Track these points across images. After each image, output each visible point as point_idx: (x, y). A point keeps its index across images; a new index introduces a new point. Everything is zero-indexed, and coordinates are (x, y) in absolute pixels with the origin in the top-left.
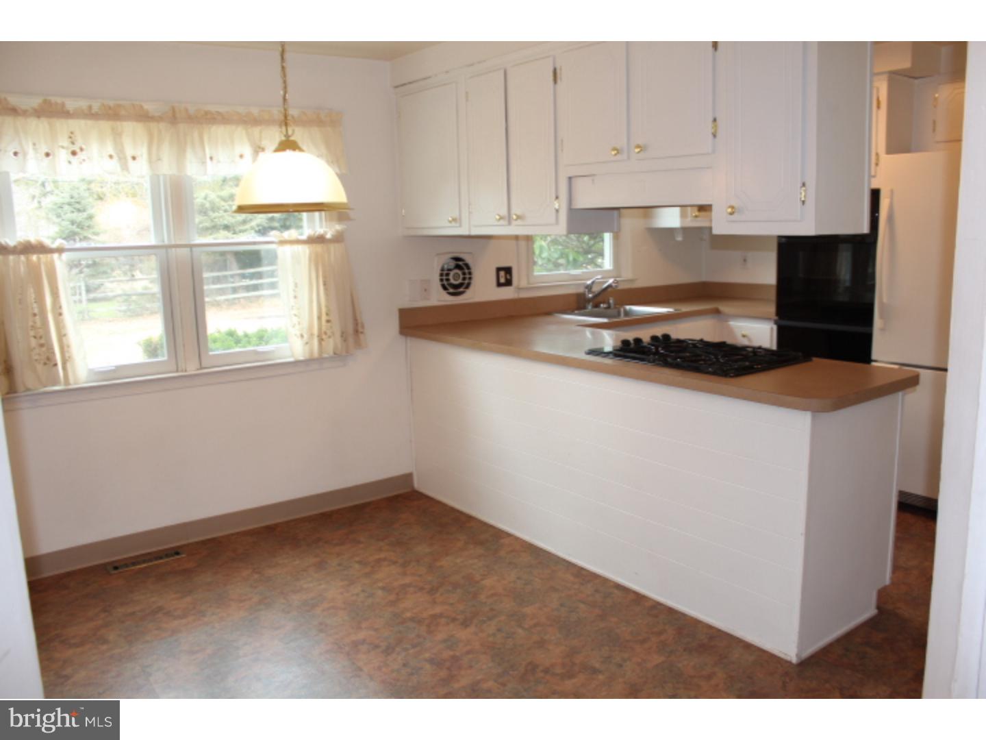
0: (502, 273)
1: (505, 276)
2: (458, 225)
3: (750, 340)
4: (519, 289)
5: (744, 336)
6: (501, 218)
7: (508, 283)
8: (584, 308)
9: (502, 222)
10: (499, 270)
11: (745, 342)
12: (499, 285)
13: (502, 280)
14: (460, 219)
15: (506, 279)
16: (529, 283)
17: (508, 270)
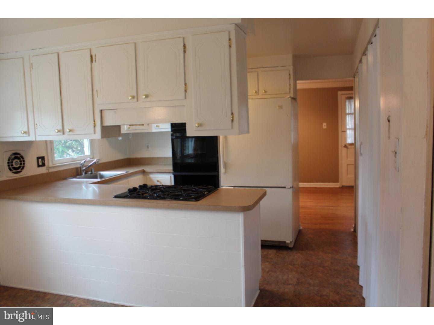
0: (40, 160)
1: (41, 161)
2: (27, 135)
3: (160, 183)
4: (49, 168)
5: (158, 181)
6: (59, 131)
7: (43, 165)
8: (81, 174)
9: (59, 133)
10: (38, 158)
11: (159, 184)
12: (39, 166)
13: (40, 164)
14: (29, 132)
15: (42, 162)
16: (53, 164)
17: (43, 158)
